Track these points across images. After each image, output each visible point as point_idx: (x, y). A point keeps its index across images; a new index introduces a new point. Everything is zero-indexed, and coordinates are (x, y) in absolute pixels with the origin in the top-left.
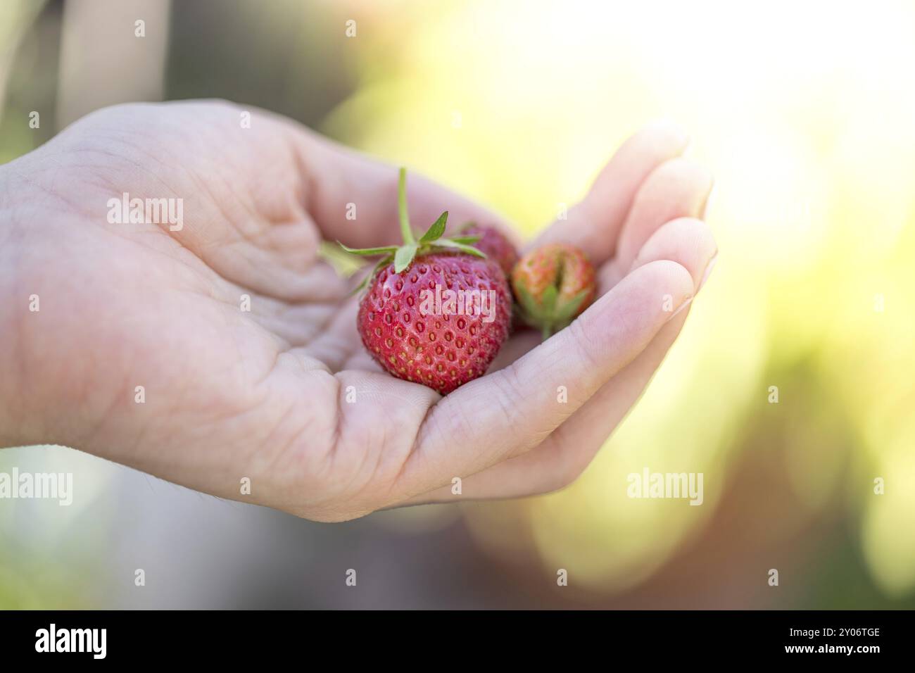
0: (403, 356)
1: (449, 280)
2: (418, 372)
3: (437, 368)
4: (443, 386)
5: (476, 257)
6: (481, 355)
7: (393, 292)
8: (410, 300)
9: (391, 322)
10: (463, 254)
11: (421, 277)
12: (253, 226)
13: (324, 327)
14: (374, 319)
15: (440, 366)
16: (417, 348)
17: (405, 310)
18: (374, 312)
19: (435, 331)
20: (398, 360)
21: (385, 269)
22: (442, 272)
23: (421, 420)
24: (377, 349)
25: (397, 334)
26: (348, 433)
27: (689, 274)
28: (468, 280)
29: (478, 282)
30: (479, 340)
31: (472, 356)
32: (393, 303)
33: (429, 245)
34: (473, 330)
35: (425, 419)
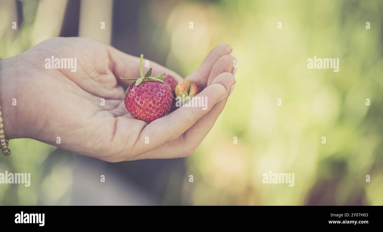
0: (136, 111)
1: (152, 89)
2: (141, 116)
3: (147, 115)
4: (149, 121)
5: (161, 83)
6: (161, 112)
7: (134, 92)
8: (139, 94)
9: (133, 101)
10: (158, 81)
11: (143, 87)
12: (94, 74)
13: (116, 106)
14: (128, 100)
15: (148, 115)
16: (141, 109)
17: (137, 97)
18: (128, 98)
19: (146, 104)
20: (135, 112)
21: (133, 85)
22: (150, 86)
23: (140, 131)
24: (129, 109)
25: (135, 104)
26: (117, 134)
27: (225, 88)
28: (158, 89)
29: (161, 90)
30: (160, 108)
31: (157, 113)
32: (134, 95)
33: (147, 78)
34: (158, 104)
35: (142, 130)
